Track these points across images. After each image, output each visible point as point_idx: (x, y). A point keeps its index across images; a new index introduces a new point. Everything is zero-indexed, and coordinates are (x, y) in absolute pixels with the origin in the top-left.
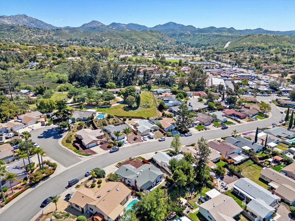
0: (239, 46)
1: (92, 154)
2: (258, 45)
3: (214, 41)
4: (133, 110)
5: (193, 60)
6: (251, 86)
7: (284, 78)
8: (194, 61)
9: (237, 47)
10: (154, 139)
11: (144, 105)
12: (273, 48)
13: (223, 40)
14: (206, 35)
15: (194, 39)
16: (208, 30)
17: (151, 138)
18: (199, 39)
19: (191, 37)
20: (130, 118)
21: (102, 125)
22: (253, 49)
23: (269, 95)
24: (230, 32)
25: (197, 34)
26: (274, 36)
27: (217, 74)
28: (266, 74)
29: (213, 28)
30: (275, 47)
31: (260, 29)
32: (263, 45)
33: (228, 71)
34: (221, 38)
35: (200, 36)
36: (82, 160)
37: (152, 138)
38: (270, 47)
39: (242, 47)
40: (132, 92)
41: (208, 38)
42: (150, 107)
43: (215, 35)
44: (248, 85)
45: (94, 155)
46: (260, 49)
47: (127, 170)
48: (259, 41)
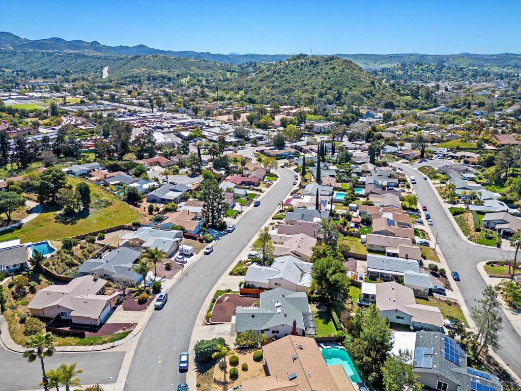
0: (129, 74)
1: (127, 330)
2: (160, 73)
3: (74, 65)
4: (82, 218)
5: (65, 103)
6: (210, 138)
7: (238, 120)
8: (68, 104)
9: (126, 76)
10: (195, 254)
11: (97, 203)
12: (183, 77)
13: (91, 64)
14: (53, 54)
15: (29, 61)
16: (52, 44)
17: (189, 254)
18: (41, 62)
19: (19, 58)
20: (100, 234)
21: (67, 267)
22: (154, 79)
23: (243, 147)
24: (95, 49)
25: (31, 50)
26: (176, 59)
27: (140, 125)
28: (208, 118)
29: (58, 40)
30: (185, 75)
31: (141, 46)
32: (165, 72)
33: (151, 118)
34: (85, 60)
35: (40, 55)
36: (124, 353)
37: (192, 255)
38: (178, 75)
39: (136, 77)
40: (61, 181)
41: (59, 59)
42: (111, 204)
43: (72, 54)
44: (204, 137)
45: (136, 330)
46: (165, 80)
47: (253, 316)
48: (157, 67)
